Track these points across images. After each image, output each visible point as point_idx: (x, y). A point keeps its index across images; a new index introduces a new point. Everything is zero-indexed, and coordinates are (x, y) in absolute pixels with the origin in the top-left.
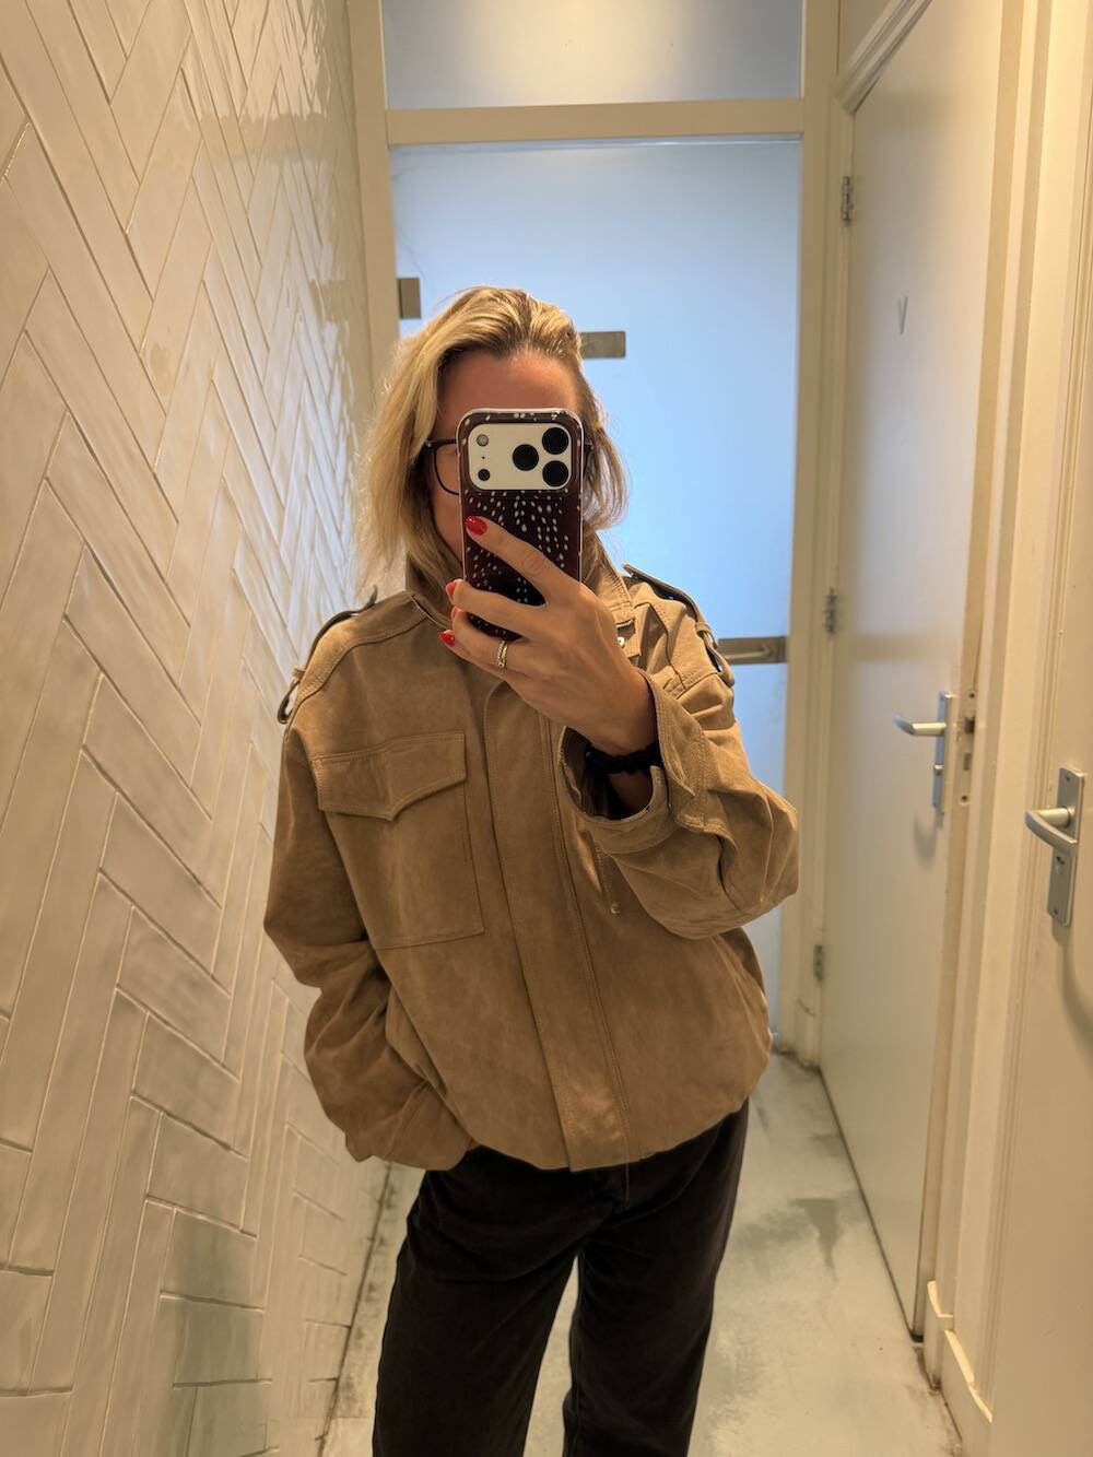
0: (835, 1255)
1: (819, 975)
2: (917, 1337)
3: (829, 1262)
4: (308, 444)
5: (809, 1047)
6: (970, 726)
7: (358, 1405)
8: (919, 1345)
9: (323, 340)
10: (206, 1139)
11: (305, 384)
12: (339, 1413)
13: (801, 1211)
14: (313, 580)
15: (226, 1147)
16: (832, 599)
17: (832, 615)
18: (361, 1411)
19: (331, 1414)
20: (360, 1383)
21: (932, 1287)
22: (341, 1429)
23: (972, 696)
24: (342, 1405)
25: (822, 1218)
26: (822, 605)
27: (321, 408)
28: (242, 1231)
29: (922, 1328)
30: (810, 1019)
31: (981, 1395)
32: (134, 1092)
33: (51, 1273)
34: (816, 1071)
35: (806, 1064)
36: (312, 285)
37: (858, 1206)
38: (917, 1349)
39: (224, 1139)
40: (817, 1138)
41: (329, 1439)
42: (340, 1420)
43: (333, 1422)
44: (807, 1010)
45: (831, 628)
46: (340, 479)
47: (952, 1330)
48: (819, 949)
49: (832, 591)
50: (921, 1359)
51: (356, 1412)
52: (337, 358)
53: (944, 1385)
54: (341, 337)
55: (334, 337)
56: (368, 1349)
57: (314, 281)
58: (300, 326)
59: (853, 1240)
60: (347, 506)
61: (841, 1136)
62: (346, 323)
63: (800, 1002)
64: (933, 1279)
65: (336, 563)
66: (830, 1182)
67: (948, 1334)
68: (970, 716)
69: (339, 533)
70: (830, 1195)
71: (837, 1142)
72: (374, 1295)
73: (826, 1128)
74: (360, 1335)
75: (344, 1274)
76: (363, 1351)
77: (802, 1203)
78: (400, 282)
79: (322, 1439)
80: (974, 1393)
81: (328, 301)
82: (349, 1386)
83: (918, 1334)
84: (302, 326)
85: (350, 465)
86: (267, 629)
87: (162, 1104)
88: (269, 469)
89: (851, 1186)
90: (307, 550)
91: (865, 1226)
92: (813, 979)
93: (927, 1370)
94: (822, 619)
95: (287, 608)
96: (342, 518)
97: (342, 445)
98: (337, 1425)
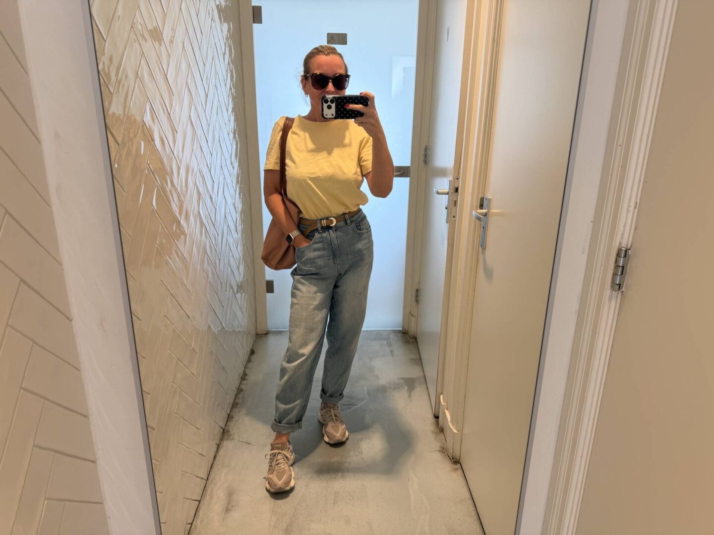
0: (412, 394)
1: (417, 301)
2: (437, 417)
3: (410, 396)
4: (216, 73)
5: (412, 330)
6: (457, 190)
7: (232, 437)
8: (437, 420)
9: (222, 31)
10: (182, 310)
11: (215, 50)
12: (224, 439)
13: (402, 381)
14: (217, 126)
15: (189, 317)
16: (426, 149)
17: (426, 156)
18: (232, 438)
19: (222, 439)
20: (232, 431)
21: (442, 397)
22: (225, 443)
23: (457, 179)
24: (226, 437)
25: (410, 384)
26: (422, 152)
27: (221, 59)
28: (193, 349)
29: (439, 415)
30: (413, 319)
31: (452, 424)
32: (161, 281)
33: (140, 320)
34: (416, 338)
35: (411, 336)
36: (217, 6)
37: (423, 380)
38: (436, 421)
39: (188, 314)
40: (412, 359)
41: (221, 446)
42: (225, 441)
43: (222, 442)
44: (412, 315)
45: (426, 162)
46: (228, 87)
47: (447, 409)
48: (417, 291)
49: (426, 146)
50: (437, 423)
51: (231, 439)
52: (227, 39)
53: (444, 430)
54: (229, 30)
55: (226, 30)
56: (235, 421)
57: (218, 5)
58: (214, 25)
59: (419, 391)
60: (231, 100)
61: (421, 359)
62: (231, 23)
63: (410, 313)
64: (442, 394)
65: (226, 122)
66: (415, 373)
67: (445, 410)
68: (457, 187)
69: (227, 110)
70: (413, 377)
71: (419, 361)
72: (238, 406)
73: (417, 357)
74: (232, 417)
75: (227, 394)
76: (234, 422)
77: (402, 379)
78: (253, 7)
79: (218, 446)
80: (450, 424)
81: (224, 13)
82: (228, 431)
83: (437, 415)
84: (214, 24)
85: (232, 83)
86: (201, 141)
87: (170, 290)
88: (202, 81)
89: (422, 374)
90: (215, 115)
91: (424, 386)
92: (415, 303)
93: (440, 426)
94: (422, 158)
95: (208, 135)
96: (229, 105)
97: (229, 75)
98: (224, 442)
